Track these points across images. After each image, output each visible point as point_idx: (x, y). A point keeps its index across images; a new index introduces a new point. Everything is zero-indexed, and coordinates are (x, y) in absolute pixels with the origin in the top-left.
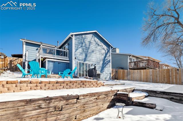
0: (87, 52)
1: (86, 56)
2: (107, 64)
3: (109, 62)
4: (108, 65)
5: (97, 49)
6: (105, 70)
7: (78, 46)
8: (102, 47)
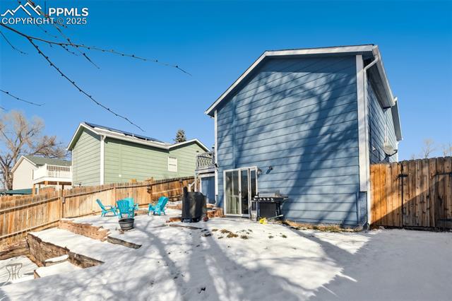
0: (244, 138)
1: (241, 150)
2: (334, 150)
3: (345, 140)
4: (342, 154)
5: (275, 112)
6: (316, 181)
7: (222, 134)
8: (300, 91)
